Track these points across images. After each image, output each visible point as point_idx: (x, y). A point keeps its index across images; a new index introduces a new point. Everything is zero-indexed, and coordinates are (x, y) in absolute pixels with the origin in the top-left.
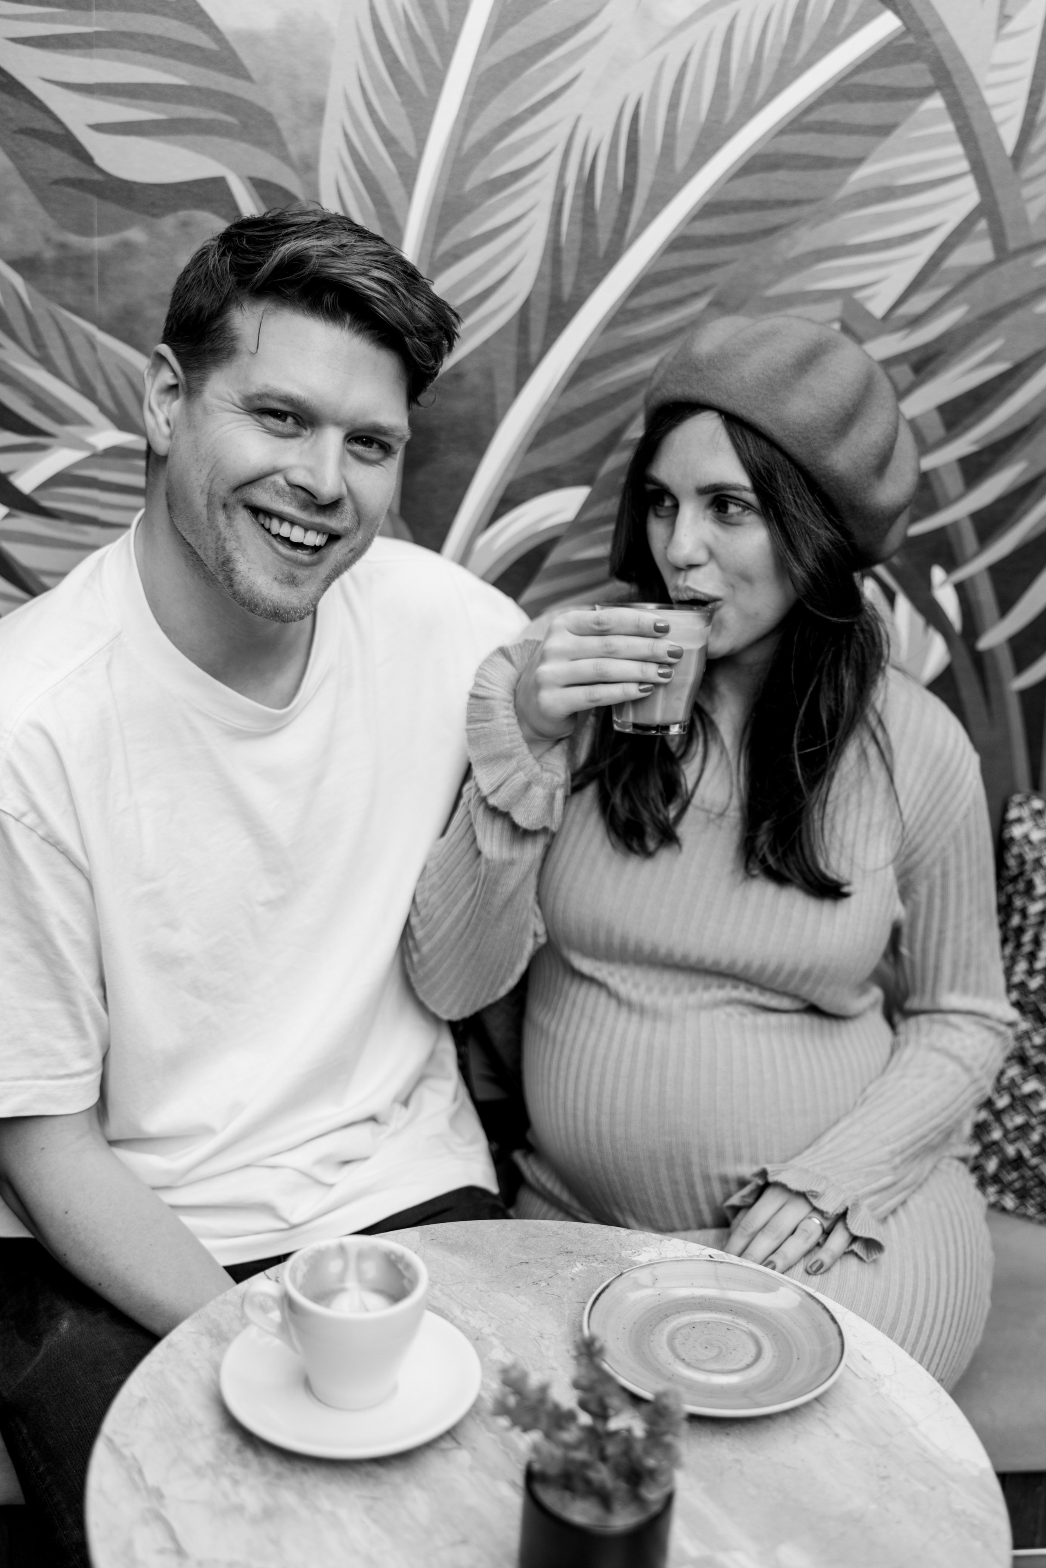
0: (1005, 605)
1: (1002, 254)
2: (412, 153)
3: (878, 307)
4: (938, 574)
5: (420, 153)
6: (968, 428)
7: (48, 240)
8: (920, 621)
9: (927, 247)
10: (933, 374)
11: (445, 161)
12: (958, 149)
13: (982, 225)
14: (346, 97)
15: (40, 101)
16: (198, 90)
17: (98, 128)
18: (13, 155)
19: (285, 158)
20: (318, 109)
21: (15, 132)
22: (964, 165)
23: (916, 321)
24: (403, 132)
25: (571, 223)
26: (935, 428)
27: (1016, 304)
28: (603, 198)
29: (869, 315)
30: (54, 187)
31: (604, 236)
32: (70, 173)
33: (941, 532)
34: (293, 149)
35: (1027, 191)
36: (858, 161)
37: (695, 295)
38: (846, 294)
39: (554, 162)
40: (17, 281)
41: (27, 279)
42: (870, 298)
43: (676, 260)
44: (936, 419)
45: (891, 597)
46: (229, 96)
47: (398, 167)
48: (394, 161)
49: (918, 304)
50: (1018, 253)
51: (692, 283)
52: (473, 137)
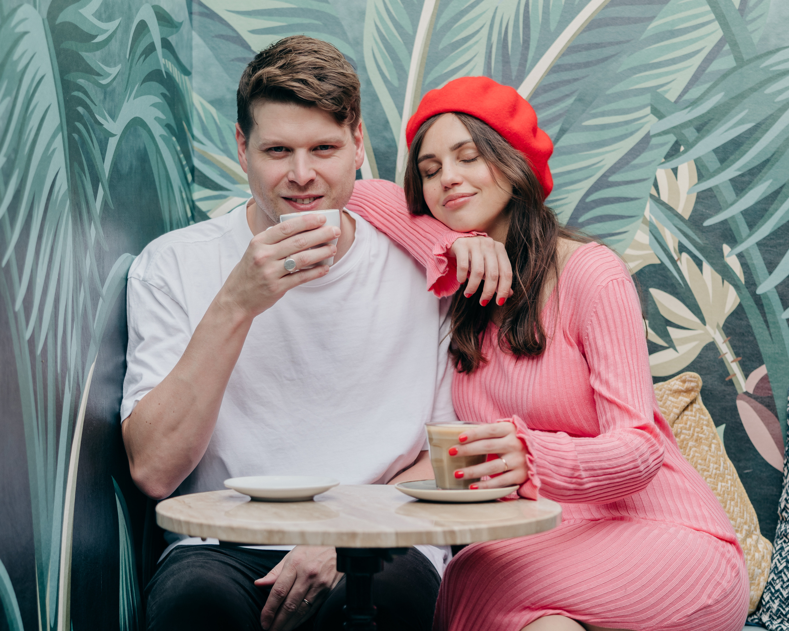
0: (771, 266)
1: (741, 62)
2: (411, 33)
3: (672, 96)
4: (726, 248)
5: (415, 32)
6: (734, 162)
7: (228, 89)
8: (719, 277)
9: (697, 61)
10: (709, 132)
11: (428, 35)
12: (708, 8)
13: (727, 47)
14: (376, 7)
15: (225, 21)
16: (302, 9)
17: (253, 32)
18: (212, 48)
19: (346, 40)
20: (362, 14)
21: (213, 37)
22: (712, 16)
23: (694, 103)
24: (405, 22)
25: (496, 62)
26: (713, 163)
27: (753, 90)
28: (512, 47)
29: (667, 101)
30: (232, 62)
31: (514, 68)
32: (240, 56)
33: (724, 222)
34: (350, 35)
35: (750, 27)
36: (651, 19)
37: (568, 96)
38: (653, 90)
39: (485, 31)
40: (213, 110)
41: (218, 109)
42: (666, 92)
43: (554, 78)
44: (714, 157)
45: (699, 264)
46: (317, 11)
47: (403, 40)
48: (401, 37)
49: (695, 93)
50: (750, 61)
51: (565, 90)
52: (442, 22)
